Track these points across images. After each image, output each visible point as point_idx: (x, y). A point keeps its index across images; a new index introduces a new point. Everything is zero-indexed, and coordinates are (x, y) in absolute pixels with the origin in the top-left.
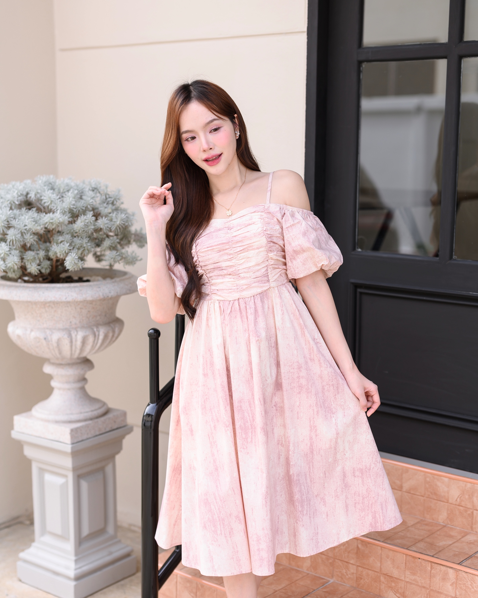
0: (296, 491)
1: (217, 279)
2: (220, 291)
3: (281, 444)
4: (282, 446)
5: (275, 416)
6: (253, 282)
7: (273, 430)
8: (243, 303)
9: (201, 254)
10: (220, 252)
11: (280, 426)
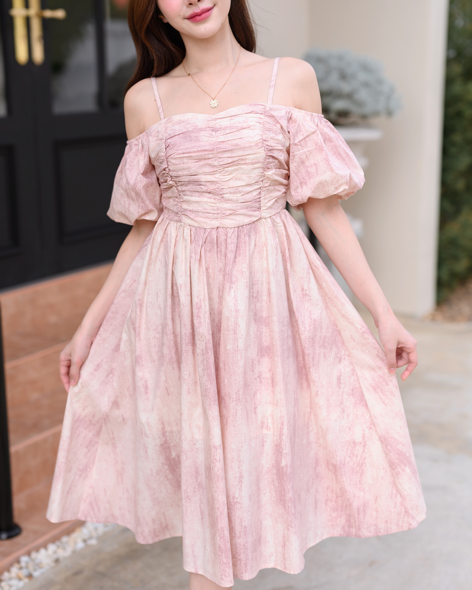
0: (289, 488)
1: (192, 196)
2: (194, 212)
3: (266, 428)
4: (267, 430)
5: (258, 391)
6: (239, 207)
7: (255, 409)
8: (223, 234)
9: (173, 161)
10: (200, 161)
11: (266, 403)
